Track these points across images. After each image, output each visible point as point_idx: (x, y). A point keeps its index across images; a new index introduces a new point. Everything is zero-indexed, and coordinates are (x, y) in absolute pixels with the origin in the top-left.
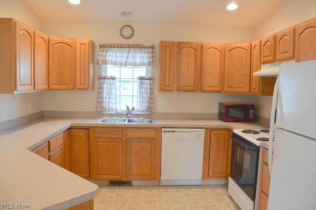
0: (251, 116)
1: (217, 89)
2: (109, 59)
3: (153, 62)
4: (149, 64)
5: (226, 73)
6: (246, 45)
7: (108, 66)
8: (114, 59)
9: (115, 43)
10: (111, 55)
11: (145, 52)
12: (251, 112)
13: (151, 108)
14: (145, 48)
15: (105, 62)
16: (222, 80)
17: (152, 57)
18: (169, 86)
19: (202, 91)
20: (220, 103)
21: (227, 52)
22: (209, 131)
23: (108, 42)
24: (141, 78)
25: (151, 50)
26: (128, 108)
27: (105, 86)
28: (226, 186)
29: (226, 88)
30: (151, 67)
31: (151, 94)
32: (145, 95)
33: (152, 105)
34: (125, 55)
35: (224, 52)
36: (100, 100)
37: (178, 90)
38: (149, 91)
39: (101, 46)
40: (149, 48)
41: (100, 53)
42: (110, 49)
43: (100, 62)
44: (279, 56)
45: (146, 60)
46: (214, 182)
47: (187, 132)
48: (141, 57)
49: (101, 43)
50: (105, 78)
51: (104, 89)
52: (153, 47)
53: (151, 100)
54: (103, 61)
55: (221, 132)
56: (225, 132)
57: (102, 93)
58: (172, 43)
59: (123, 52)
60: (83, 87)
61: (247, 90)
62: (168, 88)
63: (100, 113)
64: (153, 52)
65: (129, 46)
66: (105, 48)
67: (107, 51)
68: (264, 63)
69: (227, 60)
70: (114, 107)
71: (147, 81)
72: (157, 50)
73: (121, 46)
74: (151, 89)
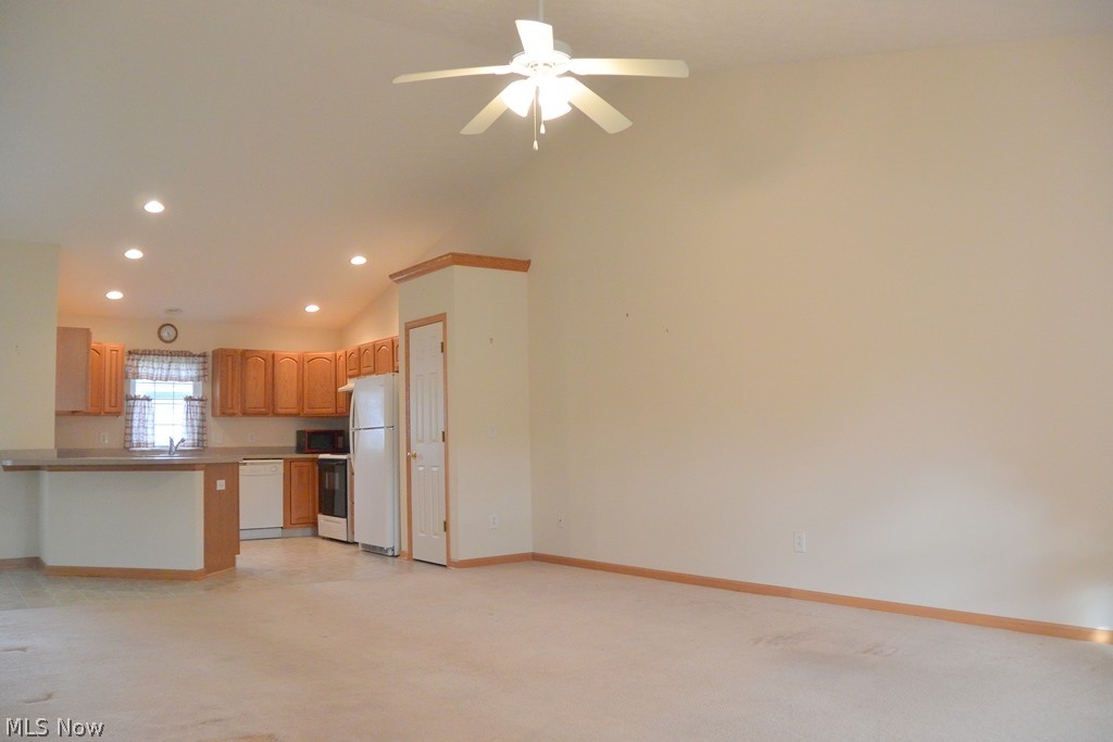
0: (340, 445)
1: (295, 411)
2: (142, 371)
3: (204, 376)
4: (199, 378)
5: (306, 391)
6: (329, 354)
7: (137, 381)
8: (151, 371)
9: (151, 349)
10: (145, 367)
11: (193, 362)
12: (340, 439)
13: (203, 441)
14: (194, 356)
15: (137, 376)
16: (301, 399)
17: (204, 369)
18: (232, 408)
19: (277, 415)
20: (298, 432)
21: (306, 363)
22: (288, 463)
23: (141, 346)
24: (189, 399)
25: (201, 359)
26: (171, 441)
27: (137, 410)
28: (315, 524)
29: (307, 410)
30: (201, 383)
31: (203, 420)
32: (195, 423)
33: (205, 437)
34: (165, 366)
35: (302, 363)
36: (128, 431)
37: (245, 414)
38: (198, 416)
39: (130, 353)
40: (199, 356)
41: (130, 363)
42: (143, 358)
43: (130, 375)
44: (364, 370)
45: (194, 373)
46: (299, 531)
47: (262, 464)
48: (187, 370)
49: (131, 348)
50: (135, 398)
51: (135, 416)
52: (204, 356)
53: (202, 430)
54: (134, 374)
55: (302, 464)
56: (309, 464)
57: (132, 420)
58: (235, 351)
59: (163, 362)
60: (113, 410)
61: (332, 410)
62: (231, 411)
63: (127, 448)
64: (204, 363)
65: (171, 354)
66: (136, 356)
67: (139, 360)
68: (351, 377)
69: (306, 374)
70: (150, 441)
71: (196, 403)
72: (210, 359)
73: (160, 354)
74: (202, 414)
